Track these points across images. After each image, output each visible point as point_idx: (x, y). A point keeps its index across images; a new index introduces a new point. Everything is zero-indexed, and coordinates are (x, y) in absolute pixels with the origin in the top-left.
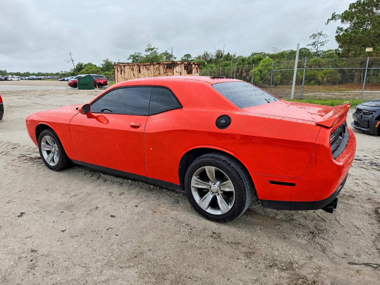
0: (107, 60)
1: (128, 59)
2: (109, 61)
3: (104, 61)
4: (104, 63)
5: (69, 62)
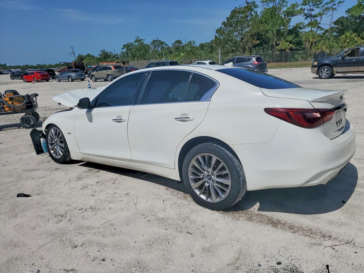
0: (104, 51)
1: (122, 49)
2: (105, 51)
3: (101, 52)
4: (101, 53)
5: (71, 55)
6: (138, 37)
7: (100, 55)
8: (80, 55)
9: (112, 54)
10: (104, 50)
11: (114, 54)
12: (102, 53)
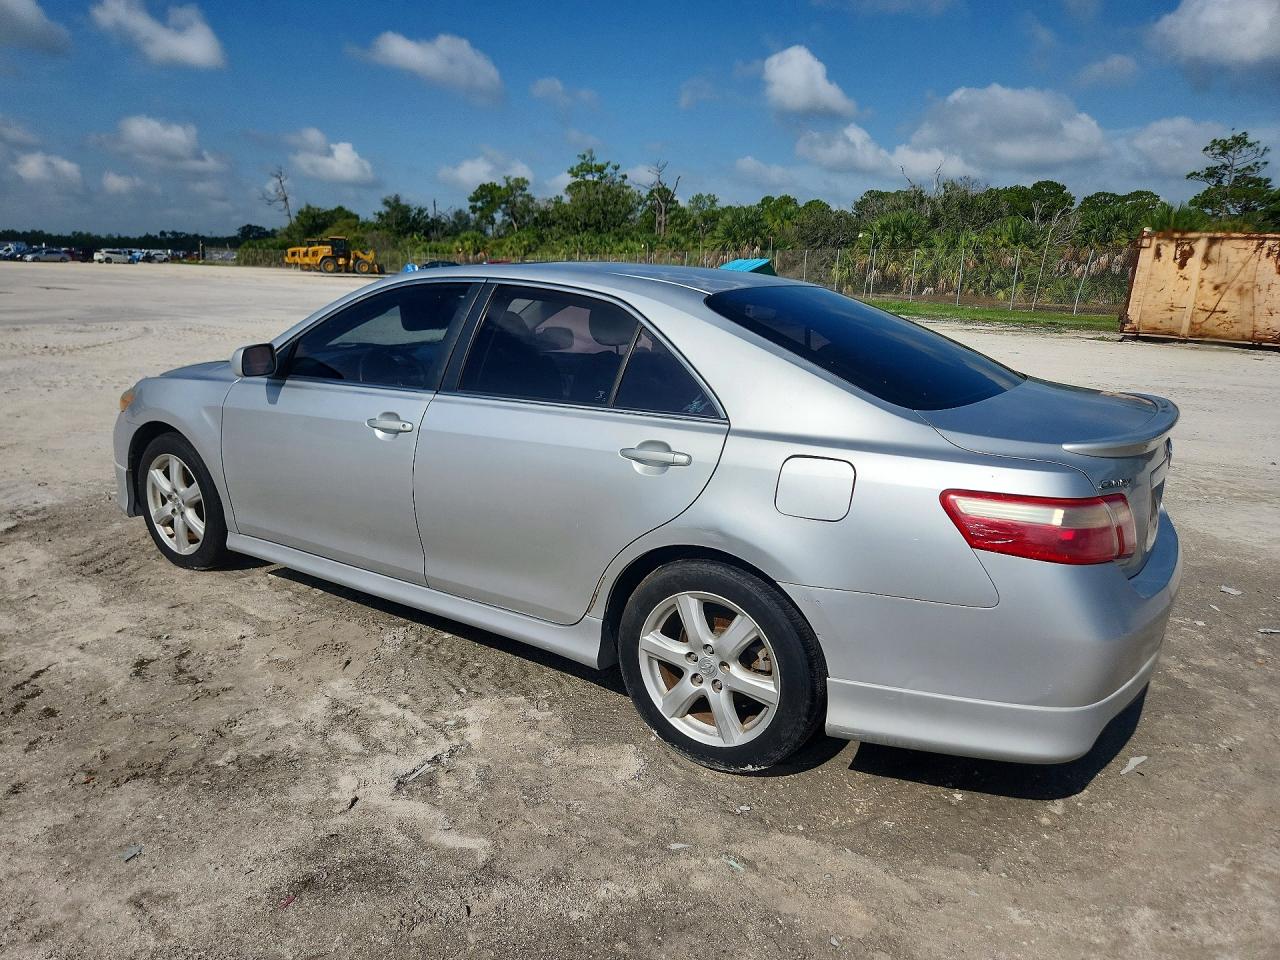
0: (397, 199)
1: (468, 199)
2: (403, 202)
3: (386, 203)
4: (384, 209)
5: (270, 202)
6: (591, 152)
7: (380, 215)
8: (309, 207)
9: (427, 216)
10: (397, 196)
11: (431, 215)
12: (387, 209)
